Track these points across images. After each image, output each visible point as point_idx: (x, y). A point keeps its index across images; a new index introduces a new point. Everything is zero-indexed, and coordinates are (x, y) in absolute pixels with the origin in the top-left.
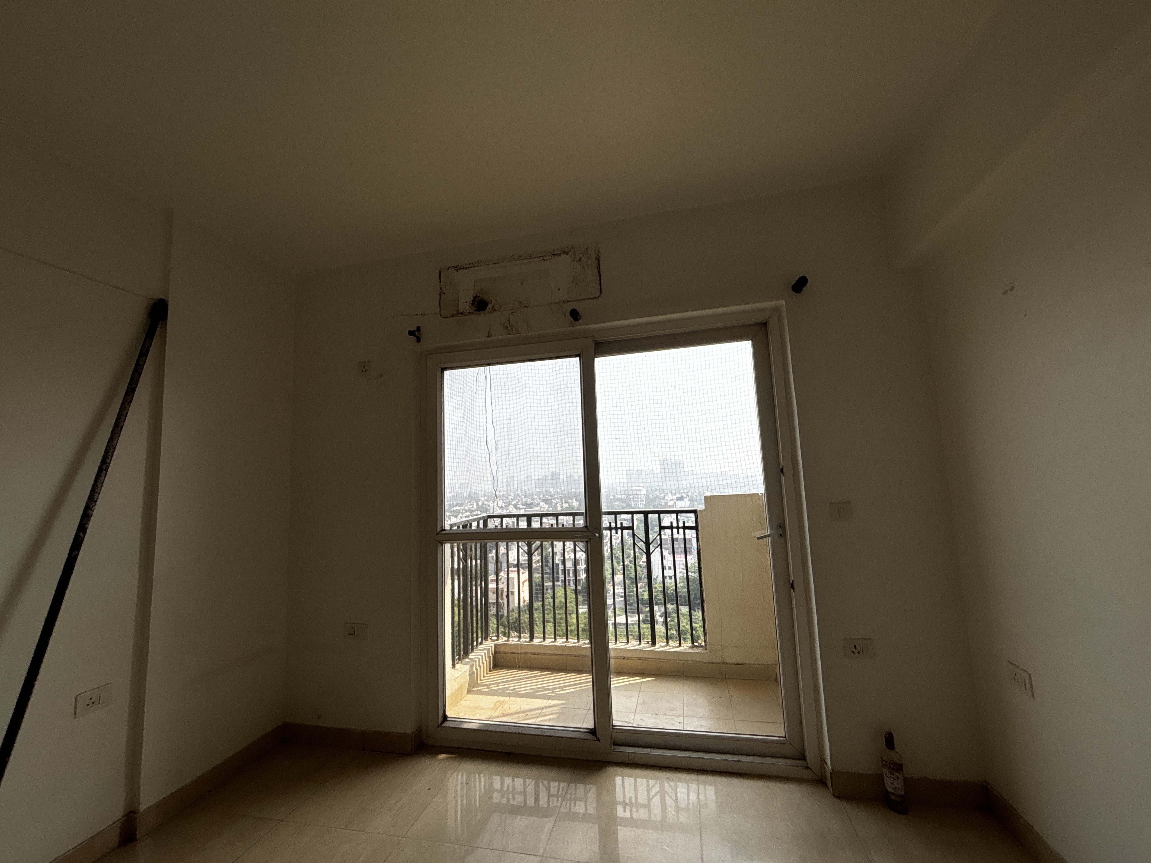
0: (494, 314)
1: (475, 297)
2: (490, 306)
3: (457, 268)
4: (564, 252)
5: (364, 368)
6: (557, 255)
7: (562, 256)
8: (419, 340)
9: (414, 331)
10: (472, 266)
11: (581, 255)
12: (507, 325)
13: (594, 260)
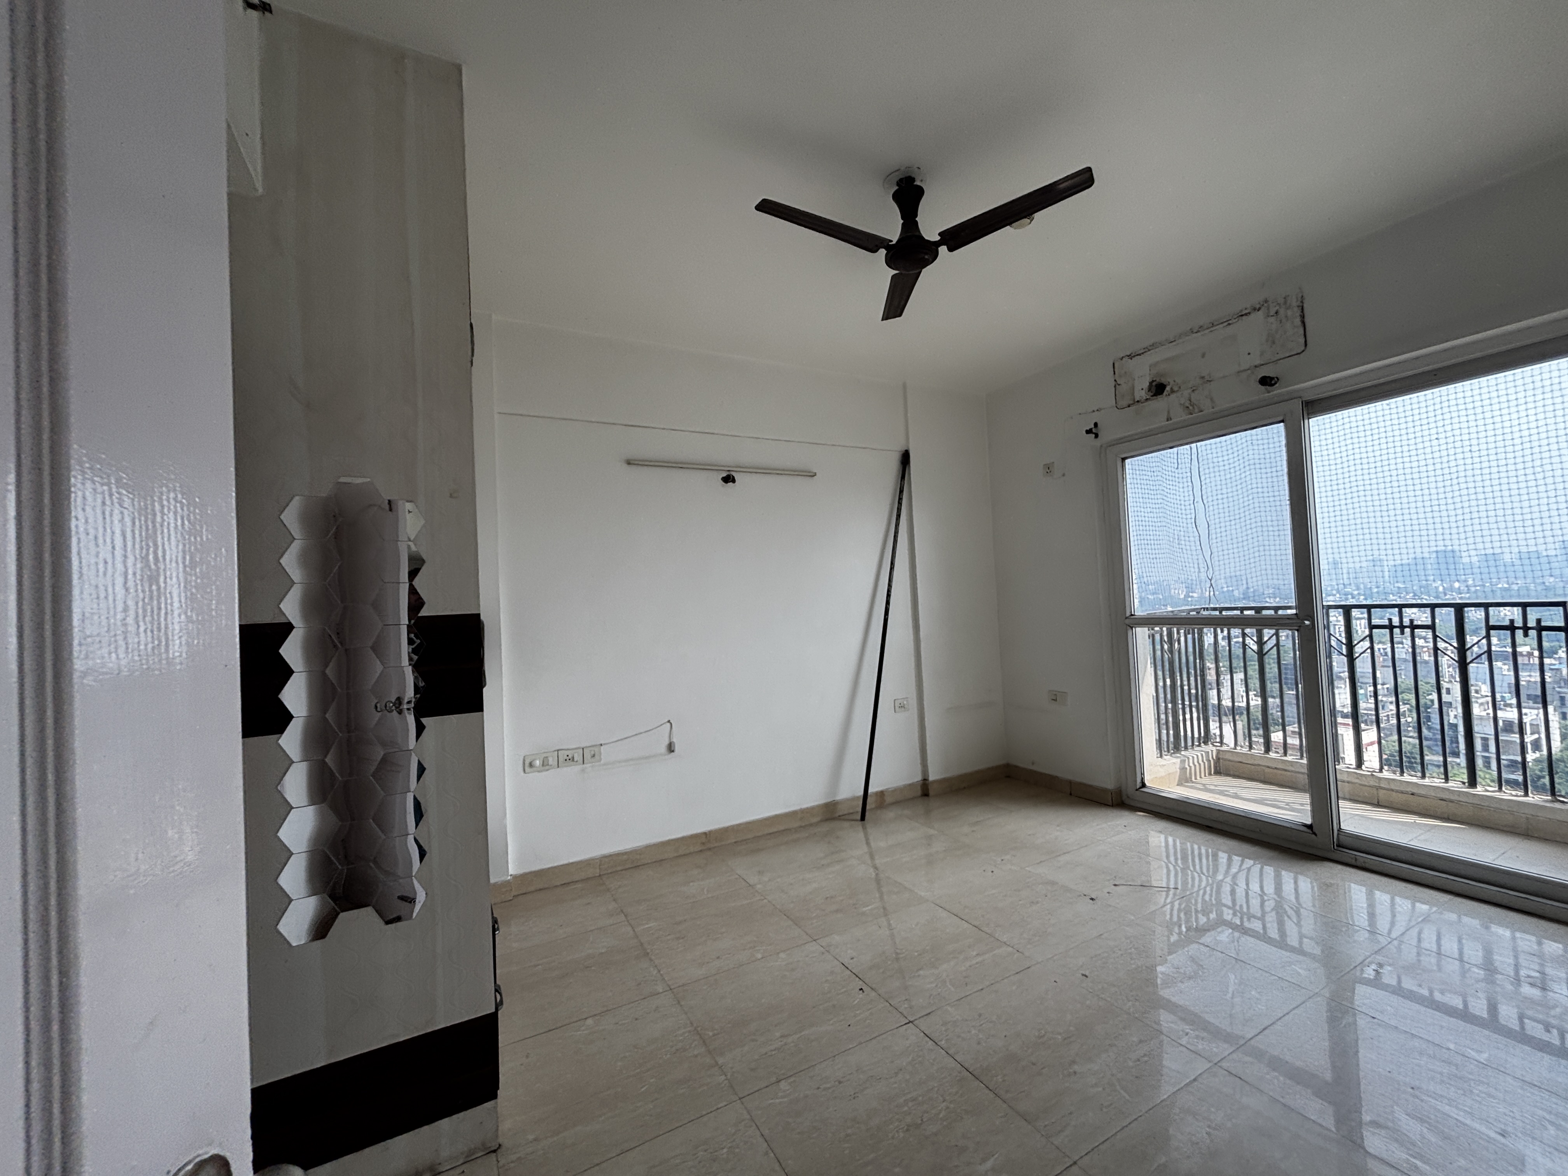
0: (1173, 396)
1: (1151, 383)
2: (1168, 388)
3: (1130, 357)
4: (1255, 309)
5: (1048, 469)
6: (1246, 314)
7: (1253, 315)
8: (1097, 436)
9: (1091, 430)
10: (1147, 350)
11: (1277, 308)
12: (1187, 404)
13: (1296, 309)
